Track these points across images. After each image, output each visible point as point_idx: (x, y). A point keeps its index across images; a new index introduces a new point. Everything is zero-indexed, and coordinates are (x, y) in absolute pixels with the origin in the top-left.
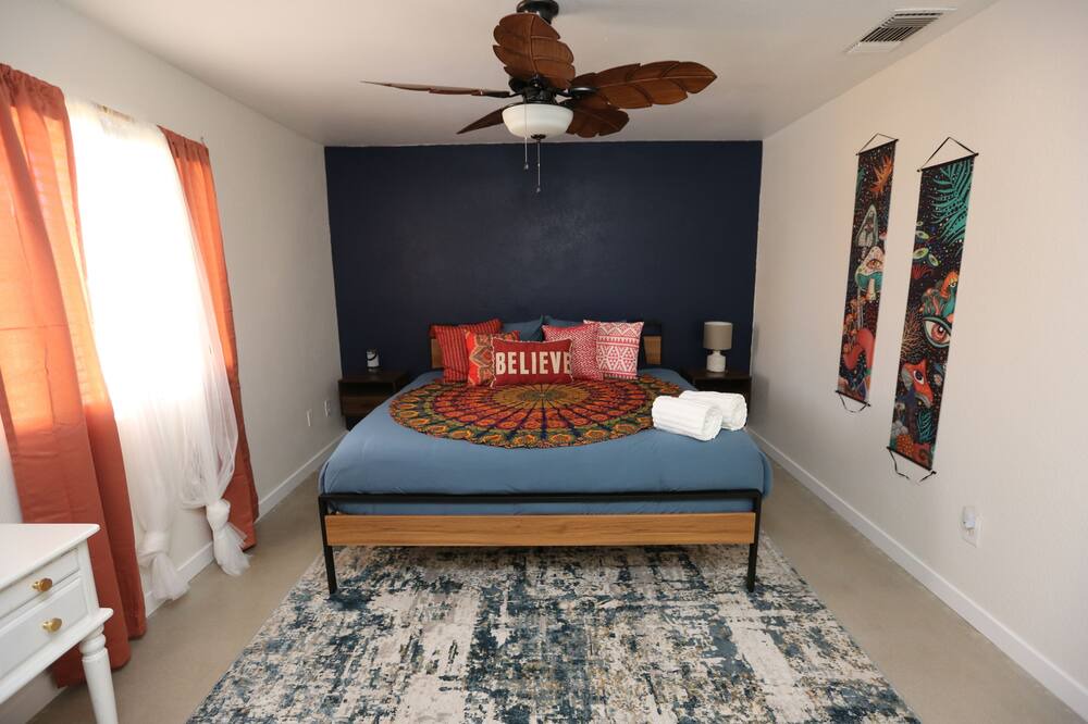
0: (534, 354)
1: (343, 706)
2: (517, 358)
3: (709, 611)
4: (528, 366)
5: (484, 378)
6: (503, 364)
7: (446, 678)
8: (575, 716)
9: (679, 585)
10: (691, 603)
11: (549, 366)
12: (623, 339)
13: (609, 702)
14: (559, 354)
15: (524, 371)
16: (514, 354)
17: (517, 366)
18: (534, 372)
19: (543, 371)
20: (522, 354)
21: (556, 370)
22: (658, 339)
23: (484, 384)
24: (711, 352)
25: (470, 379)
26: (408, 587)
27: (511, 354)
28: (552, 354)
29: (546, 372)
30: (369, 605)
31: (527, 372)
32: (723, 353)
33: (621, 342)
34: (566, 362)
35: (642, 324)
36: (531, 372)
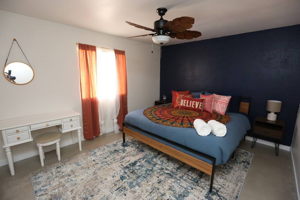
0: (191, 102)
2: (186, 102)
3: (189, 188)
4: (189, 104)
5: (178, 106)
6: (183, 103)
7: (122, 165)
8: (131, 185)
9: (190, 178)
11: (195, 106)
12: (222, 101)
13: (140, 188)
14: (198, 103)
15: (187, 106)
16: (186, 101)
17: (186, 104)
18: (190, 106)
19: (193, 107)
20: (188, 101)
21: (197, 107)
22: (248, 104)
23: (178, 108)
24: (270, 112)
25: (175, 106)
26: (135, 147)
28: (196, 102)
30: (126, 147)
31: (188, 106)
32: (275, 113)
33: (221, 102)
34: (200, 105)
35: (230, 97)
36: (189, 106)
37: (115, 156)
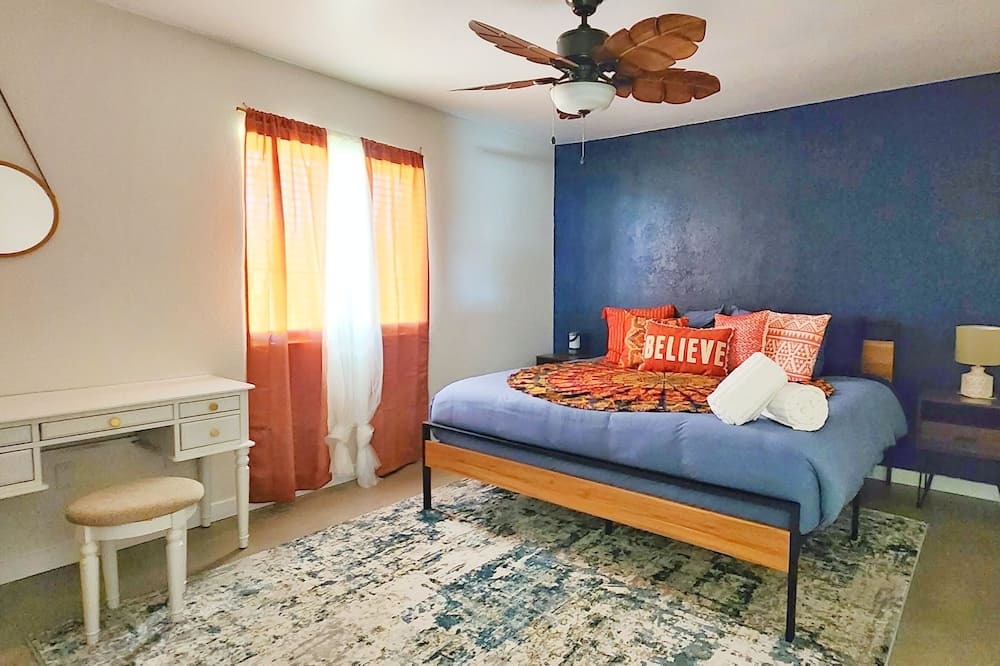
0: (683, 341)
1: (361, 568)
2: (665, 343)
3: (709, 633)
4: (675, 352)
5: (634, 362)
6: (652, 348)
7: (433, 581)
10: (701, 621)
11: (698, 355)
12: (799, 334)
14: (711, 343)
15: (670, 357)
16: (663, 338)
17: (663, 352)
18: (681, 359)
19: (691, 360)
20: (671, 339)
21: (705, 360)
22: (890, 345)
23: (635, 366)
27: (661, 338)
28: (704, 342)
29: (694, 361)
31: (673, 358)
33: (795, 337)
34: (719, 353)
35: (827, 317)
36: (677, 358)
37: (398, 552)
